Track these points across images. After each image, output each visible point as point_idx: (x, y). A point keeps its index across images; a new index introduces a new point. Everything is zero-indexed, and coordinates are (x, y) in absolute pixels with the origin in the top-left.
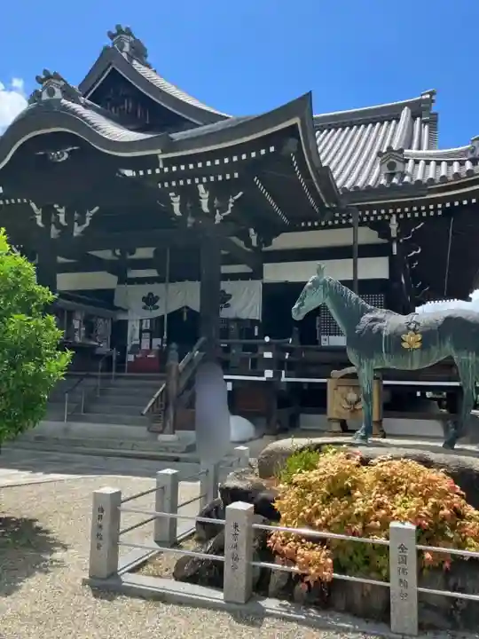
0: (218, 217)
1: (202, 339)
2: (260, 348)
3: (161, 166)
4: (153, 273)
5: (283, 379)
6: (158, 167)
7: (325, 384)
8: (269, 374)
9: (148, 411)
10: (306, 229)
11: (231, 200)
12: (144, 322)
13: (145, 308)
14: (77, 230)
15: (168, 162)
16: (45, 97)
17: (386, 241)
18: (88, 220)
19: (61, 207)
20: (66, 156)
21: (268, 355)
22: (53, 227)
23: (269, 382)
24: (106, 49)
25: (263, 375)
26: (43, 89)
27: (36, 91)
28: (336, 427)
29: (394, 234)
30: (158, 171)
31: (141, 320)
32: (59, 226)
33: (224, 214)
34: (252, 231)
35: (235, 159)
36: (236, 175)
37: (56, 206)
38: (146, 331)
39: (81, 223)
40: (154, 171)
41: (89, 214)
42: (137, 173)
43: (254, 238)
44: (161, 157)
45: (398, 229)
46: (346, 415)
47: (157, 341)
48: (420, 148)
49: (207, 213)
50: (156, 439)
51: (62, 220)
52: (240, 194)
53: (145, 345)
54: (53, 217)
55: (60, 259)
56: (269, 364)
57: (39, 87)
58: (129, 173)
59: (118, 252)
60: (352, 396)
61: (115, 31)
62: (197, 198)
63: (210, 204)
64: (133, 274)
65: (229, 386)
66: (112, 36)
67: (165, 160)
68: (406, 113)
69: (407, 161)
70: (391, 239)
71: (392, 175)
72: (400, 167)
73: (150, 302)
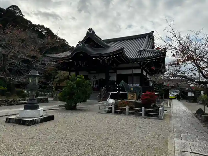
0: (108, 64)
4: (95, 72)
5: (120, 93)
9: (97, 98)
14: (83, 66)
16: (79, 45)
19: (80, 62)
20: (83, 55)
21: (117, 88)
22: (78, 65)
23: (118, 93)
25: (116, 92)
31: (93, 81)
39: (83, 64)
40: (98, 58)
41: (85, 62)
47: (97, 85)
48: (148, 48)
49: (106, 63)
50: (99, 102)
51: (80, 64)
53: (95, 86)
56: (118, 90)
57: (78, 43)
58: (94, 58)
60: (132, 96)
61: (89, 29)
62: (105, 61)
67: (100, 57)
68: (147, 36)
69: (144, 51)
70: (141, 66)
71: (140, 55)
72: (142, 53)
73: (95, 77)
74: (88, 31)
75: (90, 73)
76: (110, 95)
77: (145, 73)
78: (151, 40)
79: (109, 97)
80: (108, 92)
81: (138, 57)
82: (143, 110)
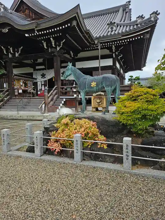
0: (58, 49)
1: (56, 86)
2: (73, 88)
3: (36, 32)
4: (43, 67)
5: (80, 97)
6: (35, 33)
7: (91, 98)
8: (75, 96)
10: (87, 51)
11: (61, 42)
12: (42, 82)
13: (42, 78)
14: (17, 55)
15: (38, 31)
17: (112, 53)
18: (20, 51)
19: (11, 47)
20: (7, 30)
21: (75, 90)
22: (9, 54)
23: (75, 98)
25: (73, 96)
28: (94, 110)
29: (114, 51)
30: (35, 34)
31: (41, 82)
34: (71, 52)
35: (56, 29)
36: (61, 34)
37: (9, 47)
38: (43, 85)
39: (18, 52)
41: (20, 49)
42: (29, 35)
43: (72, 54)
44: (35, 29)
45: (115, 49)
46: (97, 106)
49: (54, 47)
50: (43, 115)
51: (12, 52)
52: (64, 40)
53: (43, 89)
54: (9, 50)
55: (14, 64)
56: (75, 92)
58: (27, 35)
59: (32, 61)
60: (98, 101)
62: (51, 42)
63: (55, 44)
64: (37, 67)
65: (64, 100)
68: (121, 10)
69: (118, 26)
70: (113, 53)
71: (112, 31)
72: (114, 28)
73: (43, 76)
76: (63, 102)
77: (118, 66)
79: (61, 105)
80: (60, 97)
81: (109, 34)
82: (127, 149)
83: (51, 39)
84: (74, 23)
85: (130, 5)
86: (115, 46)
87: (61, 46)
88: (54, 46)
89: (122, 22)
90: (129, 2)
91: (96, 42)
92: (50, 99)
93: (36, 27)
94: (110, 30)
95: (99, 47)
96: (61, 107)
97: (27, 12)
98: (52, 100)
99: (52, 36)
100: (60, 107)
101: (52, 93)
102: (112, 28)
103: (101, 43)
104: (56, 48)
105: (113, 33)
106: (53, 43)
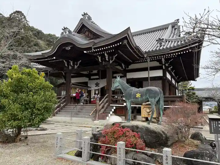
0: (111, 62)
1: (107, 95)
2: (123, 97)
3: (93, 50)
4: (97, 77)
7: (141, 107)
8: (125, 104)
9: (92, 114)
10: (137, 63)
11: (114, 57)
13: (96, 86)
14: (76, 67)
15: (95, 49)
16: (64, 34)
17: (161, 65)
18: (78, 64)
19: (71, 61)
20: (70, 48)
21: (124, 99)
22: (70, 66)
23: (125, 106)
24: (81, 19)
25: (123, 104)
26: (64, 32)
27: (62, 32)
28: (144, 119)
29: (164, 63)
30: (92, 51)
31: (95, 90)
32: (71, 66)
33: (113, 60)
34: (123, 64)
35: (109, 47)
36: (113, 50)
37: (70, 61)
39: (77, 65)
40: (91, 51)
41: (79, 62)
42: (87, 52)
43: (124, 66)
44: (92, 47)
45: (165, 61)
46: (146, 116)
47: (98, 96)
50: (93, 122)
51: (72, 64)
52: (117, 55)
54: (70, 64)
55: (72, 75)
57: (63, 31)
58: (85, 52)
59: (88, 72)
60: (148, 110)
62: (105, 57)
63: (108, 58)
64: (92, 77)
65: (114, 108)
66: (83, 15)
67: (94, 48)
68: (170, 27)
69: (166, 41)
70: (163, 64)
71: (161, 46)
72: (163, 44)
73: (97, 85)
74: (82, 17)
75: (90, 79)
76: (113, 110)
77: (169, 76)
78: (176, 30)
79: (111, 113)
80: (111, 105)
81: (158, 49)
82: (167, 159)
83: (106, 54)
84: (125, 42)
85: (179, 22)
86: (164, 59)
87: (114, 60)
88: (107, 59)
89: (171, 38)
90: (178, 20)
91: (145, 56)
92: (101, 107)
93: (93, 46)
94: (159, 45)
95: (149, 60)
96: (111, 115)
97: (87, 33)
98: (103, 107)
99: (106, 52)
100: (109, 115)
101: (103, 101)
102: (161, 44)
103: (150, 57)
104: (109, 61)
105: (161, 48)
106: (107, 58)
